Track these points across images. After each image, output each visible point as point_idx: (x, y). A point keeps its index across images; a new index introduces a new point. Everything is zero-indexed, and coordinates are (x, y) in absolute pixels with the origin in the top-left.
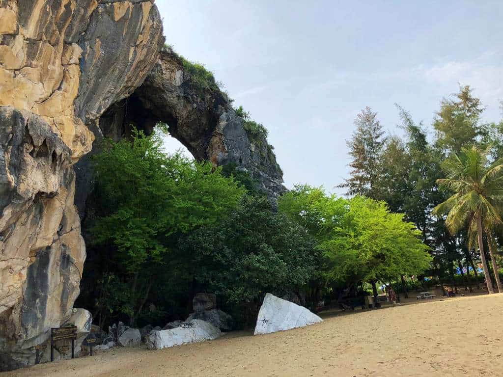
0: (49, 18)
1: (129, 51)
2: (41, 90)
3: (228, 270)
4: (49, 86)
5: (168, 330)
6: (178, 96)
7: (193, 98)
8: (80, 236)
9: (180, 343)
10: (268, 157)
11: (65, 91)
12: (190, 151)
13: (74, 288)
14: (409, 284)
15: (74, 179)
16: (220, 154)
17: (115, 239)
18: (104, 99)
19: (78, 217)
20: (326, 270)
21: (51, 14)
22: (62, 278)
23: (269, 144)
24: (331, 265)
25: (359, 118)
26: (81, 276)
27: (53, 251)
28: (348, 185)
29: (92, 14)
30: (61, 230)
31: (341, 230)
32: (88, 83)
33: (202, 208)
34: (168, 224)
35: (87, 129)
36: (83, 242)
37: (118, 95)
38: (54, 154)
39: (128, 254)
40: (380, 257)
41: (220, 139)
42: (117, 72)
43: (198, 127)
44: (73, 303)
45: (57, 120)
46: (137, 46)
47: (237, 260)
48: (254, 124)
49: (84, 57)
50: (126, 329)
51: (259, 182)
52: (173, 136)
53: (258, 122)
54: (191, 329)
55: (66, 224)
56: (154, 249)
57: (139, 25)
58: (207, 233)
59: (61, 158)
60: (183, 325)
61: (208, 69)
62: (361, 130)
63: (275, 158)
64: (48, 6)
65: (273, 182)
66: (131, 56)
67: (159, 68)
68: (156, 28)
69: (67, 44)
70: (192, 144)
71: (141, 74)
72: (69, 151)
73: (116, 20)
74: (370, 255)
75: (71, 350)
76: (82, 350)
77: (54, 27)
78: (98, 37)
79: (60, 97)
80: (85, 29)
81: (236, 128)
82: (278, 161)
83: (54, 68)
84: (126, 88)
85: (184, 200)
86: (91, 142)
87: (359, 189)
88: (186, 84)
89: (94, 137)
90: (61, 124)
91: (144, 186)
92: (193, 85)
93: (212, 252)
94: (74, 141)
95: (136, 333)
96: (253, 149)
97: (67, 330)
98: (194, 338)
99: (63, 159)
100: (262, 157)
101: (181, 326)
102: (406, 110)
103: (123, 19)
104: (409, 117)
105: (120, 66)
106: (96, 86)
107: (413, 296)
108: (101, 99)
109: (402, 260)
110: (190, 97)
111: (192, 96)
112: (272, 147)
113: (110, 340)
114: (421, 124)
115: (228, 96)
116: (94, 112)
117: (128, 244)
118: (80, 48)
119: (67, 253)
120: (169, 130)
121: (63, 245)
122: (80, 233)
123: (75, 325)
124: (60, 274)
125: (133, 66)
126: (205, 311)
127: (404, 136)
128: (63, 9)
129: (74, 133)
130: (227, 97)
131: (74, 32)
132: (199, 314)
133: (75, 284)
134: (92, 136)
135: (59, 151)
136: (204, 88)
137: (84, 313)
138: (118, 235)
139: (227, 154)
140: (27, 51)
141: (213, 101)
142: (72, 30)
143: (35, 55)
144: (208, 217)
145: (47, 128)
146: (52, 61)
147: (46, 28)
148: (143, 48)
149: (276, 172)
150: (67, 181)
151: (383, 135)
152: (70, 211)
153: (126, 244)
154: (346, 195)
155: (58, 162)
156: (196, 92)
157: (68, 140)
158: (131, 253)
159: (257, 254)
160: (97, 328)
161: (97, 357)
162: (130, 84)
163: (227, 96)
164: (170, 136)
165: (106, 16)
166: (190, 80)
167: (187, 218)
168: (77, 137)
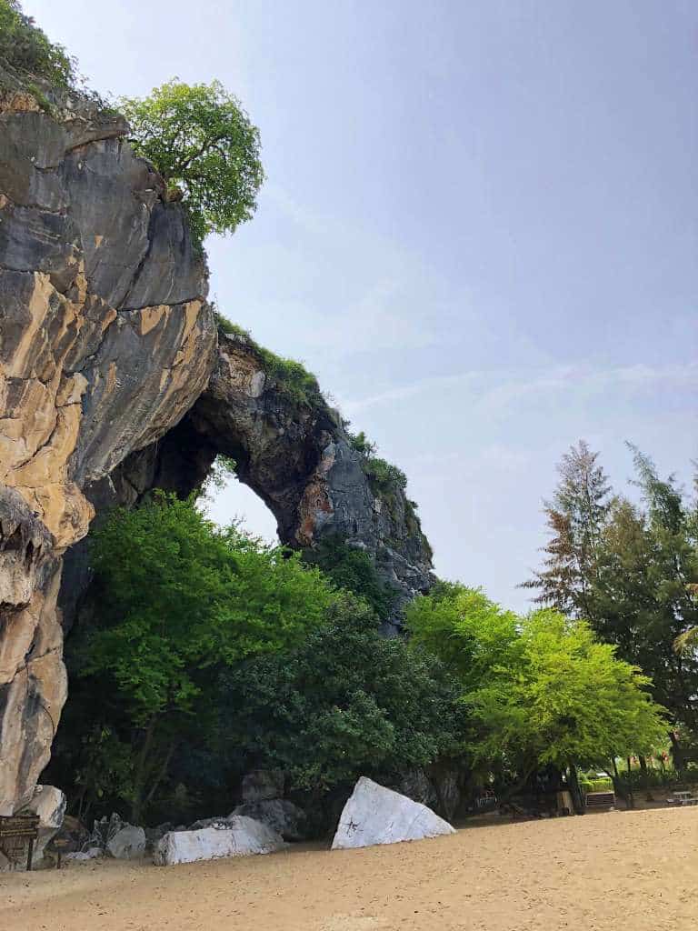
0: (44, 345)
1: (160, 376)
2: (21, 450)
3: (297, 732)
4: (35, 440)
5: (190, 832)
6: (254, 415)
7: (279, 419)
8: (61, 662)
9: (207, 857)
10: (406, 522)
11: (56, 447)
12: (269, 507)
13: (41, 750)
14: (657, 774)
15: (60, 571)
16: (320, 514)
17: (116, 669)
18: (116, 450)
19: (60, 633)
20: (475, 740)
21: (47, 340)
22: (24, 732)
23: (408, 498)
24: (484, 731)
25: (564, 462)
26: (56, 730)
27: (15, 686)
28: (540, 584)
29: (108, 328)
30: (30, 653)
31: (504, 670)
32: (92, 428)
33: (261, 623)
34: (205, 647)
35: (85, 500)
36: (64, 672)
37: (139, 441)
38: (31, 545)
39: (136, 696)
40: (567, 722)
41: (322, 489)
42: (139, 409)
43: (285, 467)
44: (37, 776)
45: (40, 492)
46: (173, 368)
47: (313, 716)
48: (382, 464)
49: (90, 392)
50: (122, 827)
51: (387, 568)
52: (241, 481)
53: (390, 462)
54: (229, 832)
55: (39, 643)
56: (179, 687)
57: (179, 336)
58: (267, 667)
59: (39, 552)
60: (216, 825)
61: (308, 369)
62: (570, 484)
63: (419, 524)
64: (43, 330)
65: (410, 569)
66: (163, 382)
67: (225, 368)
68: (205, 340)
69: (67, 374)
70: (274, 495)
71: (178, 408)
72: (53, 538)
73: (143, 333)
74: (547, 718)
75: (27, 856)
76: (45, 858)
77: (50, 357)
78: (115, 360)
79: (48, 456)
80: (95, 350)
81: (349, 470)
82: (424, 530)
83: (43, 414)
84: (152, 430)
85: (232, 608)
86: (88, 522)
87: (562, 591)
88: (268, 394)
89: (93, 512)
90: (45, 497)
91: (170, 582)
92: (280, 396)
93: (273, 700)
94: (62, 522)
95: (139, 835)
96: (378, 509)
97: (23, 820)
98: (233, 850)
99: (41, 553)
100: (394, 523)
101: (213, 826)
102: (646, 454)
103: (155, 331)
104: (650, 467)
105: (144, 398)
106: (106, 430)
107: (661, 798)
108: (112, 449)
109: (604, 731)
110: (274, 417)
111: (277, 415)
112: (414, 505)
113: (94, 845)
114: (671, 479)
115: (341, 416)
116: (98, 470)
117: (136, 680)
118: (85, 379)
119: (37, 691)
120: (236, 470)
121: (32, 677)
122: (61, 657)
123: (38, 814)
124: (23, 726)
125: (167, 397)
126: (263, 803)
127: (642, 500)
128: (65, 330)
129: (63, 510)
130: (338, 418)
131: (78, 357)
132: (251, 807)
133: (44, 743)
134: (90, 511)
135: (37, 541)
136: (298, 404)
137: (54, 794)
138: (121, 663)
139: (331, 515)
140: (8, 397)
141: (313, 424)
142: (76, 353)
143: (18, 399)
144: (270, 639)
145: (23, 508)
146: (41, 406)
147: (38, 361)
148: (183, 370)
149: (421, 550)
150: (48, 573)
151: (608, 493)
152: (48, 619)
153: (132, 680)
154: (536, 601)
155: (34, 558)
156: (285, 409)
157: (52, 523)
158: (139, 695)
159: (345, 708)
160: (73, 822)
161: (68, 872)
162: (159, 424)
163: (338, 414)
164: (238, 480)
165: (128, 329)
166: (277, 389)
167: (236, 638)
168: (66, 515)
